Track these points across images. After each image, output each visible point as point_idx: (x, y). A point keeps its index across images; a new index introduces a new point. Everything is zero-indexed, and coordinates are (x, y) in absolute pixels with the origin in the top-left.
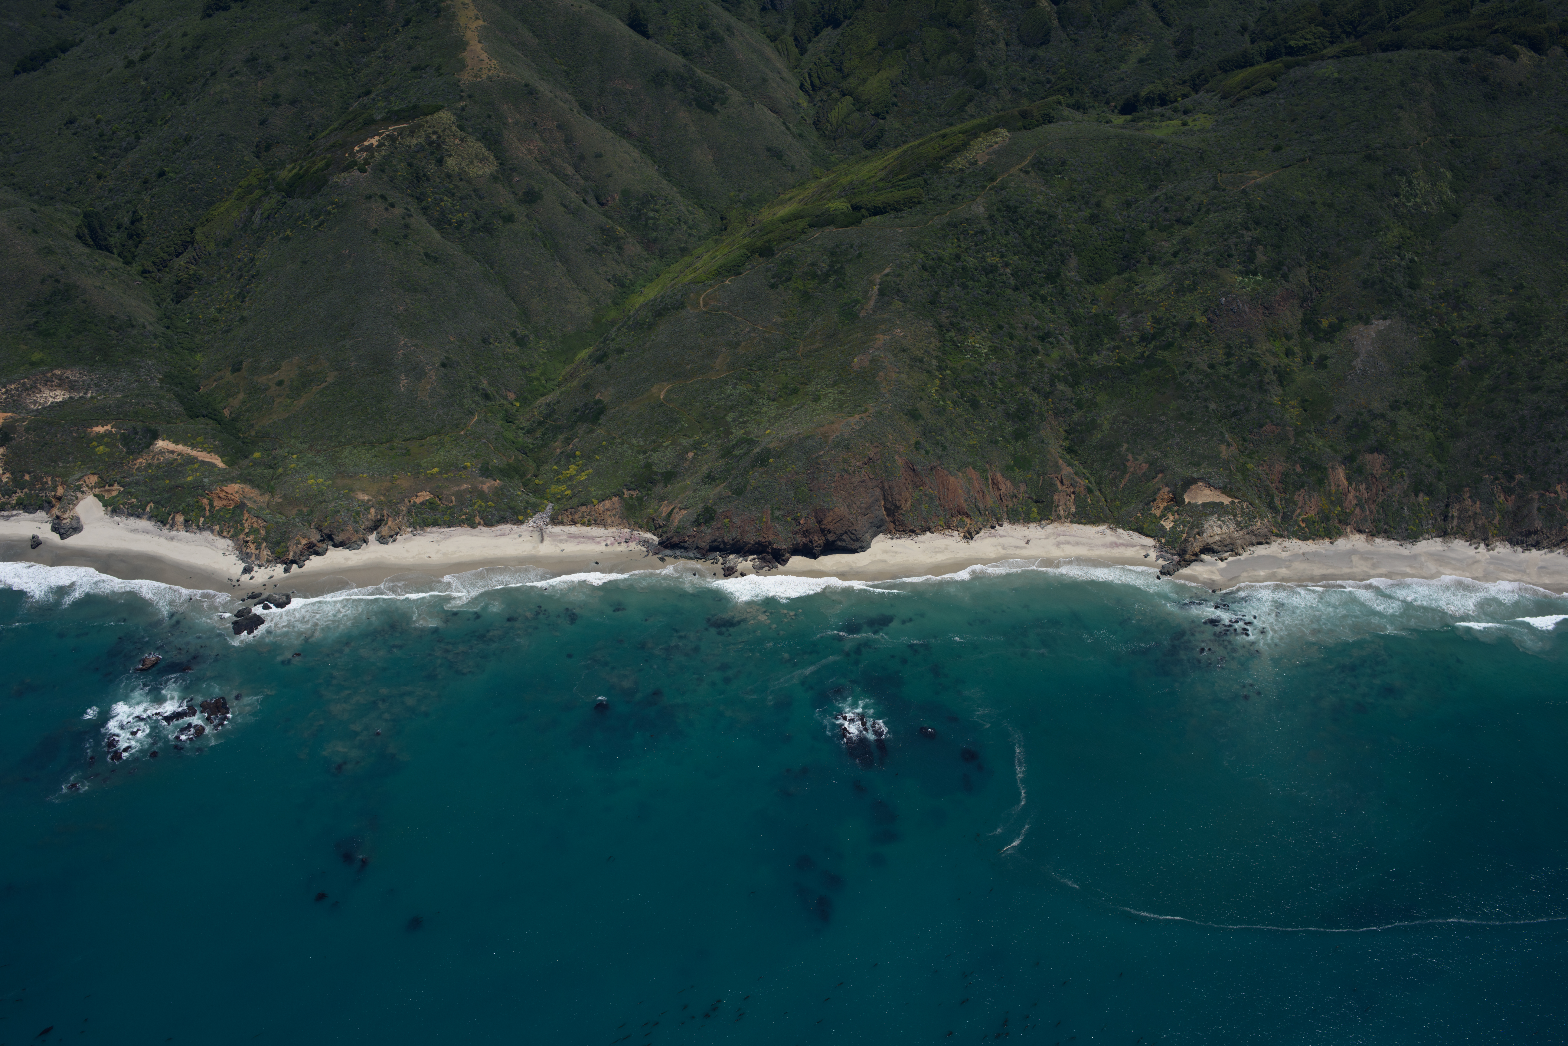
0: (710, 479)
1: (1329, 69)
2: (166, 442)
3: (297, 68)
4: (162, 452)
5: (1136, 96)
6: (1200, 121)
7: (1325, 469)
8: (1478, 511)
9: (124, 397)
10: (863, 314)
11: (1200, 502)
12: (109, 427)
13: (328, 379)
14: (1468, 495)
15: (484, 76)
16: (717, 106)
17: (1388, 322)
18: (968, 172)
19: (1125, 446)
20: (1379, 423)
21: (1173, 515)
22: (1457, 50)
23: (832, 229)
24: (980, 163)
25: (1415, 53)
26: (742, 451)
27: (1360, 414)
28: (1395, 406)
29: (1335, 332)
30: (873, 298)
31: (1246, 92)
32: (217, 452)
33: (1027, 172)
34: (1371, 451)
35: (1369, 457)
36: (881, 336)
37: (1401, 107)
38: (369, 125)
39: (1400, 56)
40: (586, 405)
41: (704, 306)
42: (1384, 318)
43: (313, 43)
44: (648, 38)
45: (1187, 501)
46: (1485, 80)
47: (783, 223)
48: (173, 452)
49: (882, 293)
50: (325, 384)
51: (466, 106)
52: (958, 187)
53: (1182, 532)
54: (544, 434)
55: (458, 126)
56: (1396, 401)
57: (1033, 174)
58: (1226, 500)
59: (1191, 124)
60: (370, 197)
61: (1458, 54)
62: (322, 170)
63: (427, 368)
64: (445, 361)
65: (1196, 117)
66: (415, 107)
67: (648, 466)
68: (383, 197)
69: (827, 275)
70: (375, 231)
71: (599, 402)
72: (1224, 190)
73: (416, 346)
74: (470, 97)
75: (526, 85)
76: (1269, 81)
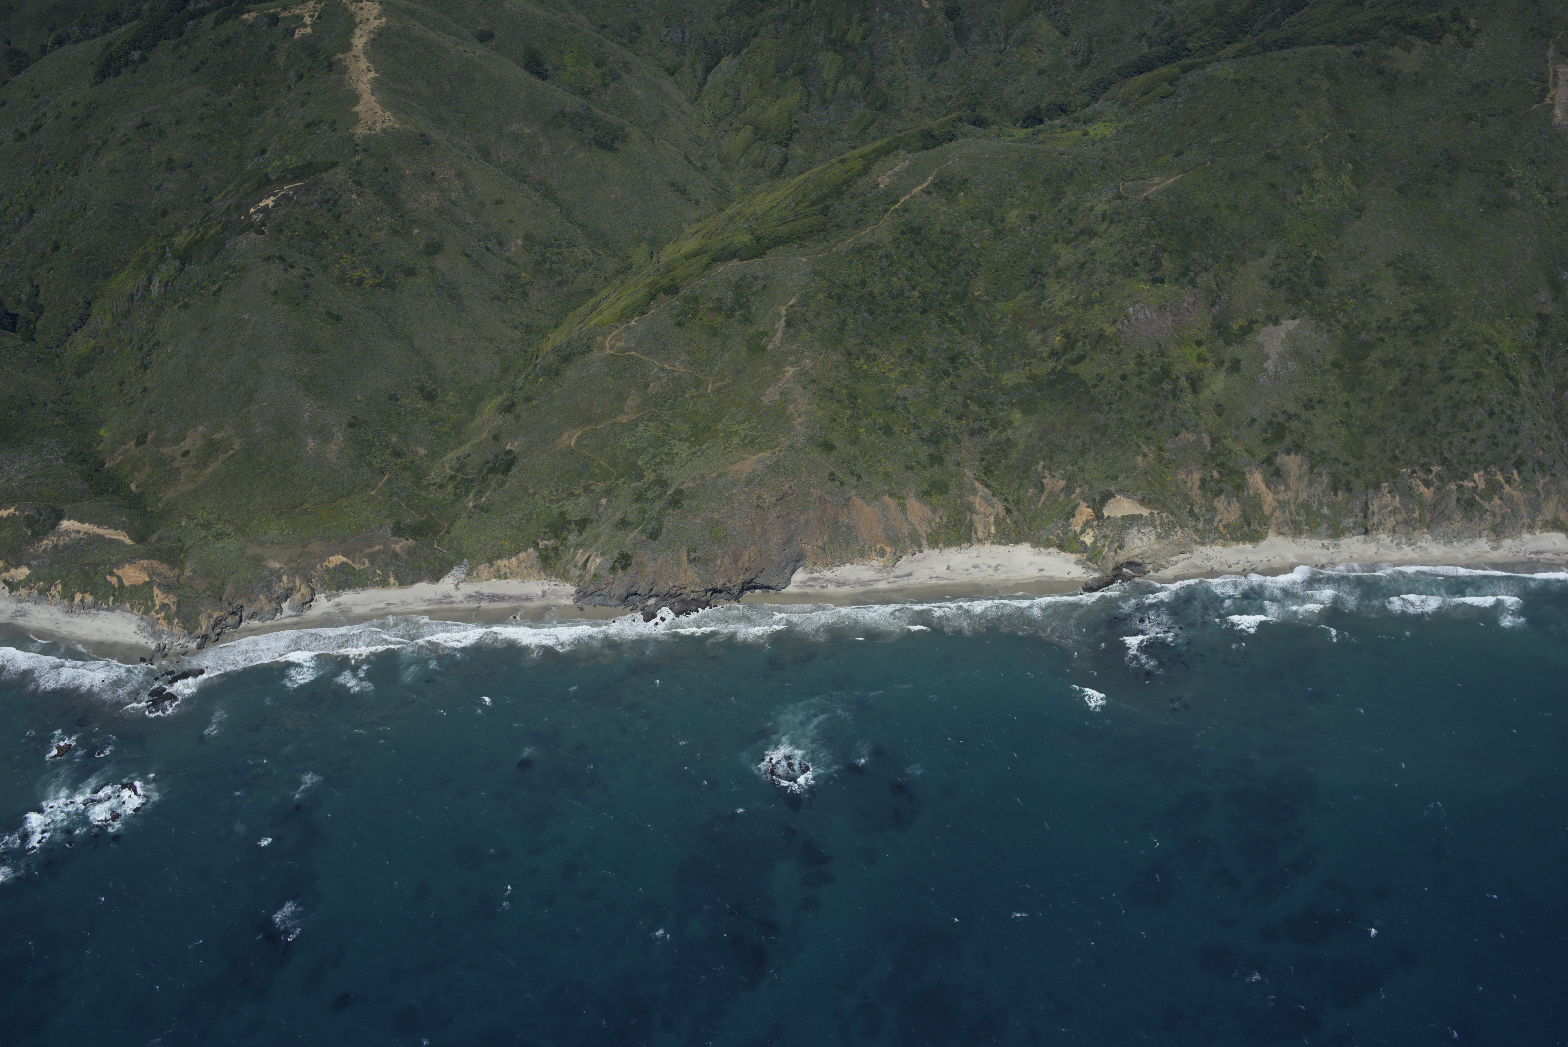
0: (624, 524)
1: (1225, 70)
2: (72, 522)
3: (189, 132)
4: (67, 533)
5: (1038, 108)
6: (1098, 130)
7: (1243, 474)
8: (1398, 505)
9: (26, 478)
10: (770, 346)
11: (1119, 516)
12: (12, 510)
13: (233, 447)
14: (1387, 490)
15: (378, 129)
16: (617, 144)
17: (1297, 322)
18: (869, 196)
19: (1042, 463)
20: (1294, 424)
21: (1093, 530)
22: (1351, 44)
23: (736, 262)
24: (882, 186)
25: (1308, 49)
26: (655, 494)
27: (1274, 415)
28: (1309, 406)
29: (1245, 334)
30: (780, 330)
31: (1145, 98)
32: (123, 529)
33: (929, 193)
34: (1288, 452)
35: (1286, 458)
36: (789, 368)
37: (1299, 105)
38: (264, 185)
39: (1295, 53)
40: (497, 456)
41: (611, 349)
42: (1294, 318)
43: (205, 105)
44: (545, 79)
45: (1106, 515)
46: (1381, 72)
47: (687, 259)
48: (78, 532)
49: (788, 324)
50: (231, 452)
51: (362, 160)
52: (861, 212)
53: (1104, 546)
54: (456, 488)
55: (355, 182)
56: (1310, 401)
57: (935, 195)
58: (1145, 512)
59: (1092, 133)
60: (269, 259)
61: (1353, 48)
62: (218, 234)
63: (335, 429)
64: (352, 421)
65: (1097, 126)
66: (310, 164)
67: (562, 514)
68: (281, 258)
69: (733, 310)
70: (276, 293)
71: (510, 451)
72: (1127, 198)
73: (322, 407)
74: (365, 150)
75: (422, 135)
76: (1166, 85)
